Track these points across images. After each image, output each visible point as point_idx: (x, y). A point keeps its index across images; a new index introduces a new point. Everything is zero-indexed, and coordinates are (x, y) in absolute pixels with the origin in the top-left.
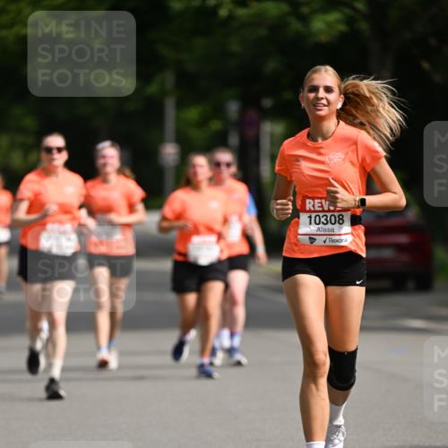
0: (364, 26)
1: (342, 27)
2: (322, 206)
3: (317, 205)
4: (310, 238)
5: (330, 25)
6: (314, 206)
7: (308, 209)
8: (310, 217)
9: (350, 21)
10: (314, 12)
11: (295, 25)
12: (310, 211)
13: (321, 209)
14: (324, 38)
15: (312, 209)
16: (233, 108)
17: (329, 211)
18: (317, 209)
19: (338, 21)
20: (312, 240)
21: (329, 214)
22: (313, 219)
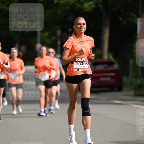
0: (100, 6)
1: (94, 6)
2: (81, 60)
3: (80, 59)
4: (77, 69)
5: (90, 6)
6: (79, 60)
7: (77, 60)
8: (77, 63)
9: (96, 4)
10: (85, 2)
11: (79, 6)
12: (77, 61)
13: (81, 61)
14: (88, 10)
15: (78, 61)
16: (59, 32)
17: (83, 61)
18: (80, 60)
19: (92, 5)
20: (78, 70)
21: (83, 62)
22: (78, 64)
